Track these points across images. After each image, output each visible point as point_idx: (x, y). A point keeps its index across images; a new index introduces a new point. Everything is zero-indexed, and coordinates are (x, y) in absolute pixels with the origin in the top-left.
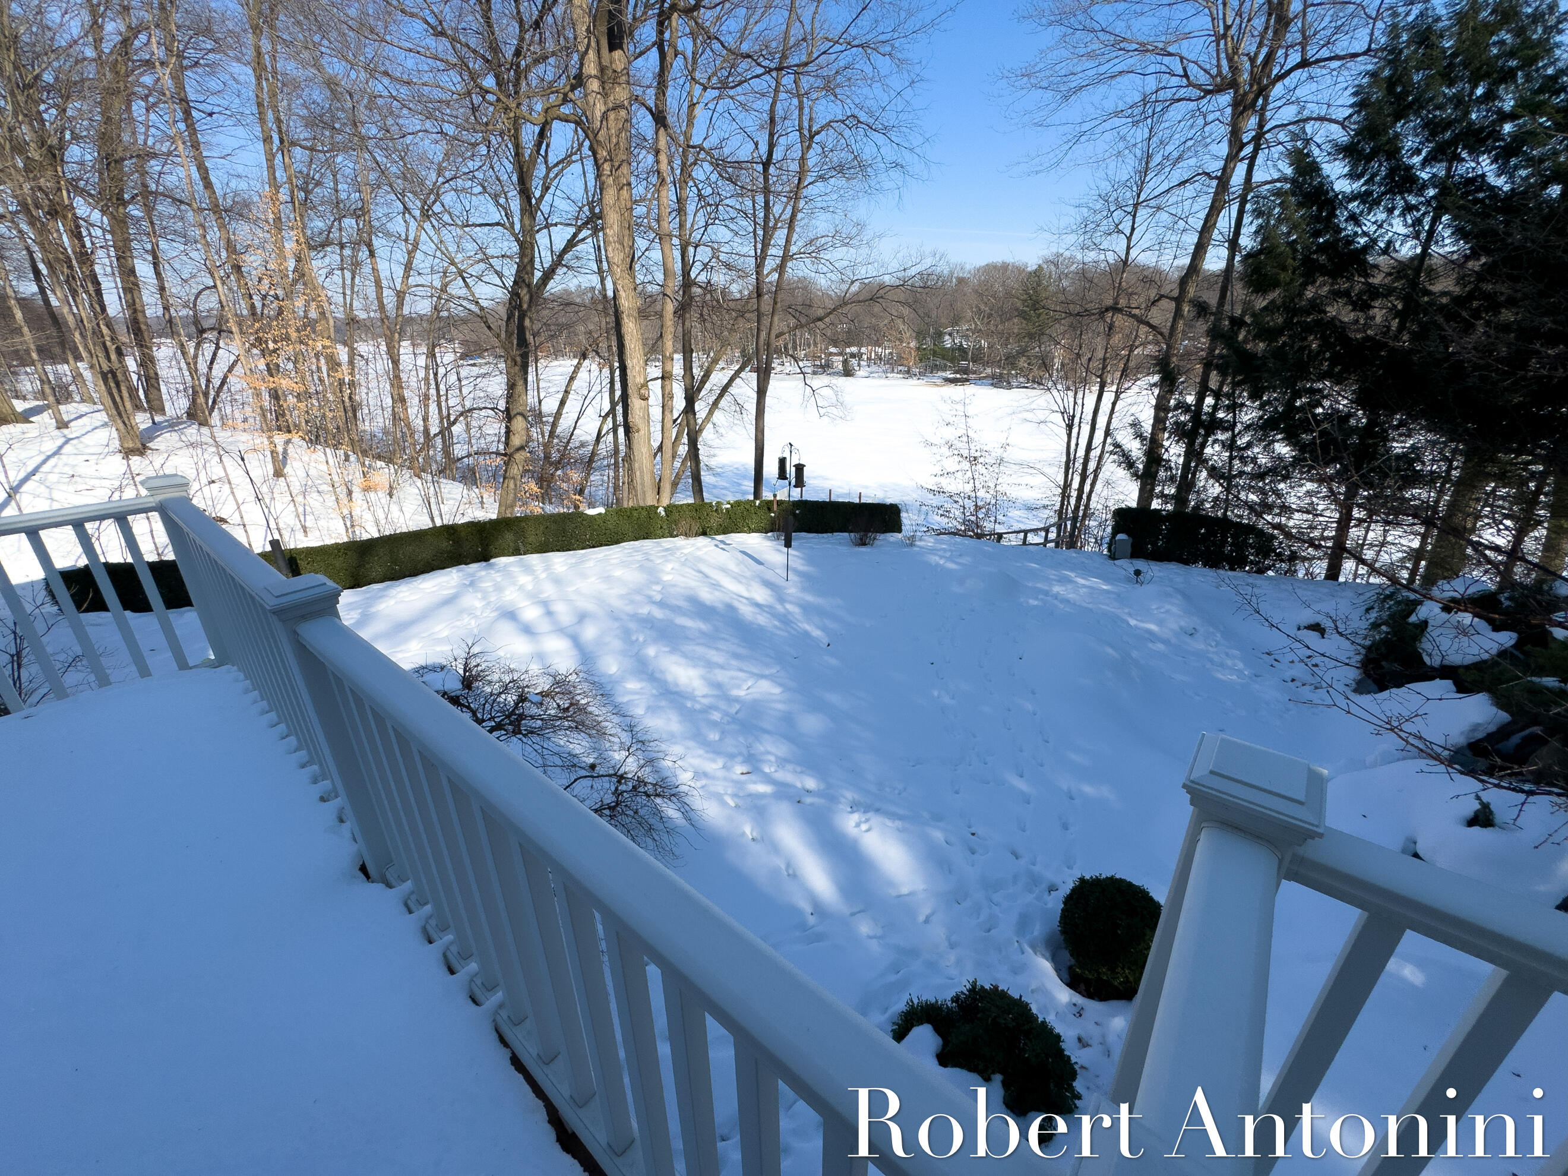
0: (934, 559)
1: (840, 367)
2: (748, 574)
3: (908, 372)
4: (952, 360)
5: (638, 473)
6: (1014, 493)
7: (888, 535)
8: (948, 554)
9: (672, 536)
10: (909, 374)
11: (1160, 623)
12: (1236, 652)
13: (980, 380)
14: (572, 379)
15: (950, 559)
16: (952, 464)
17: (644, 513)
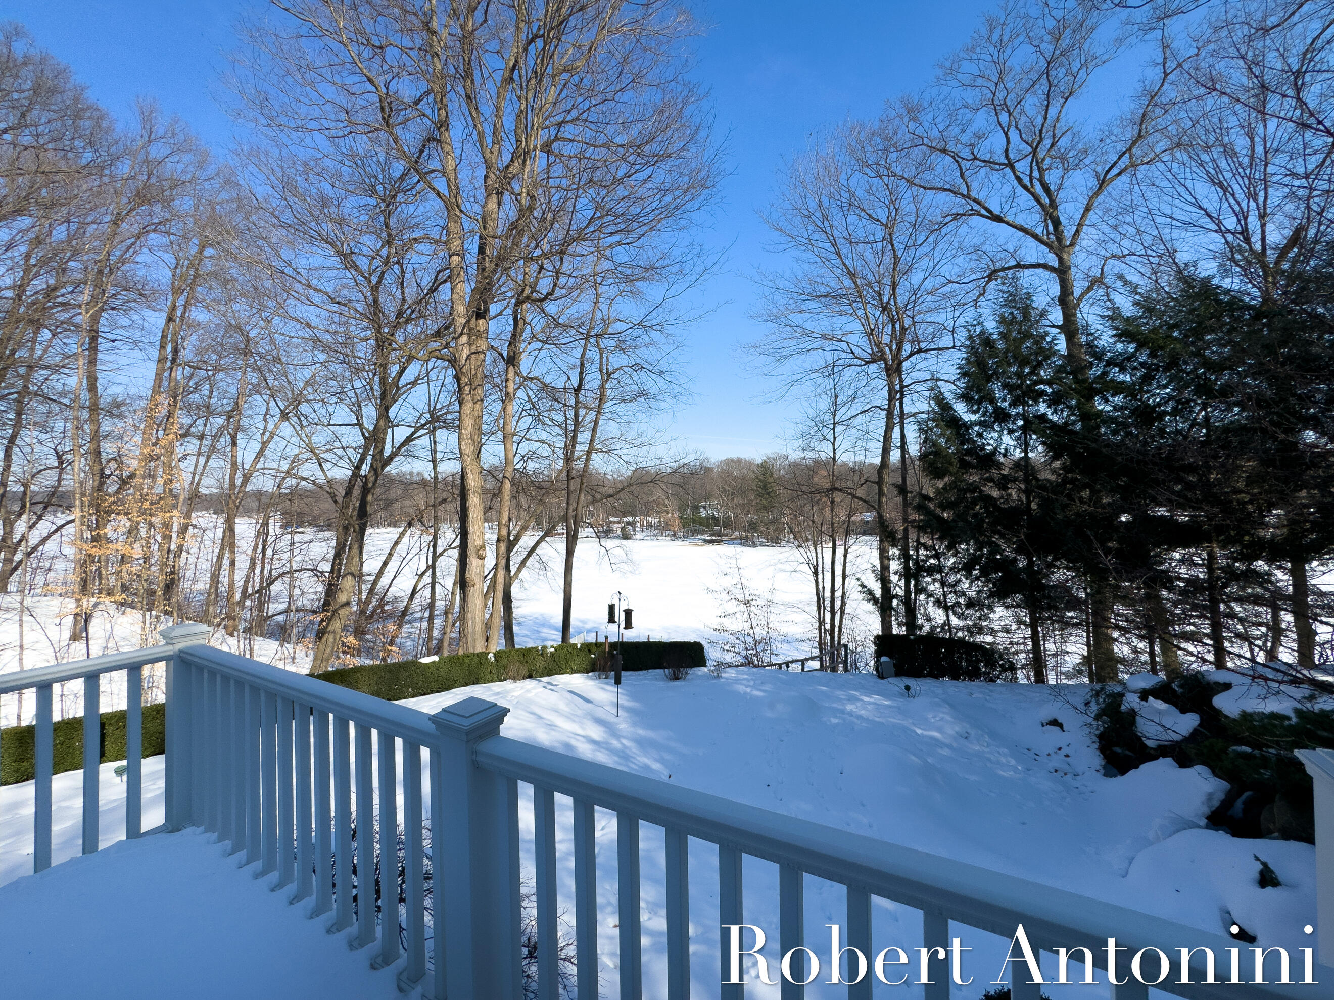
0: (741, 688)
1: (619, 533)
2: (579, 712)
3: (674, 535)
4: (708, 526)
5: (470, 623)
6: (785, 629)
7: (696, 669)
8: (752, 683)
9: (500, 680)
10: (674, 537)
11: (939, 730)
12: (1006, 750)
13: (732, 541)
14: (397, 543)
15: (754, 687)
16: (732, 607)
17: (476, 659)
